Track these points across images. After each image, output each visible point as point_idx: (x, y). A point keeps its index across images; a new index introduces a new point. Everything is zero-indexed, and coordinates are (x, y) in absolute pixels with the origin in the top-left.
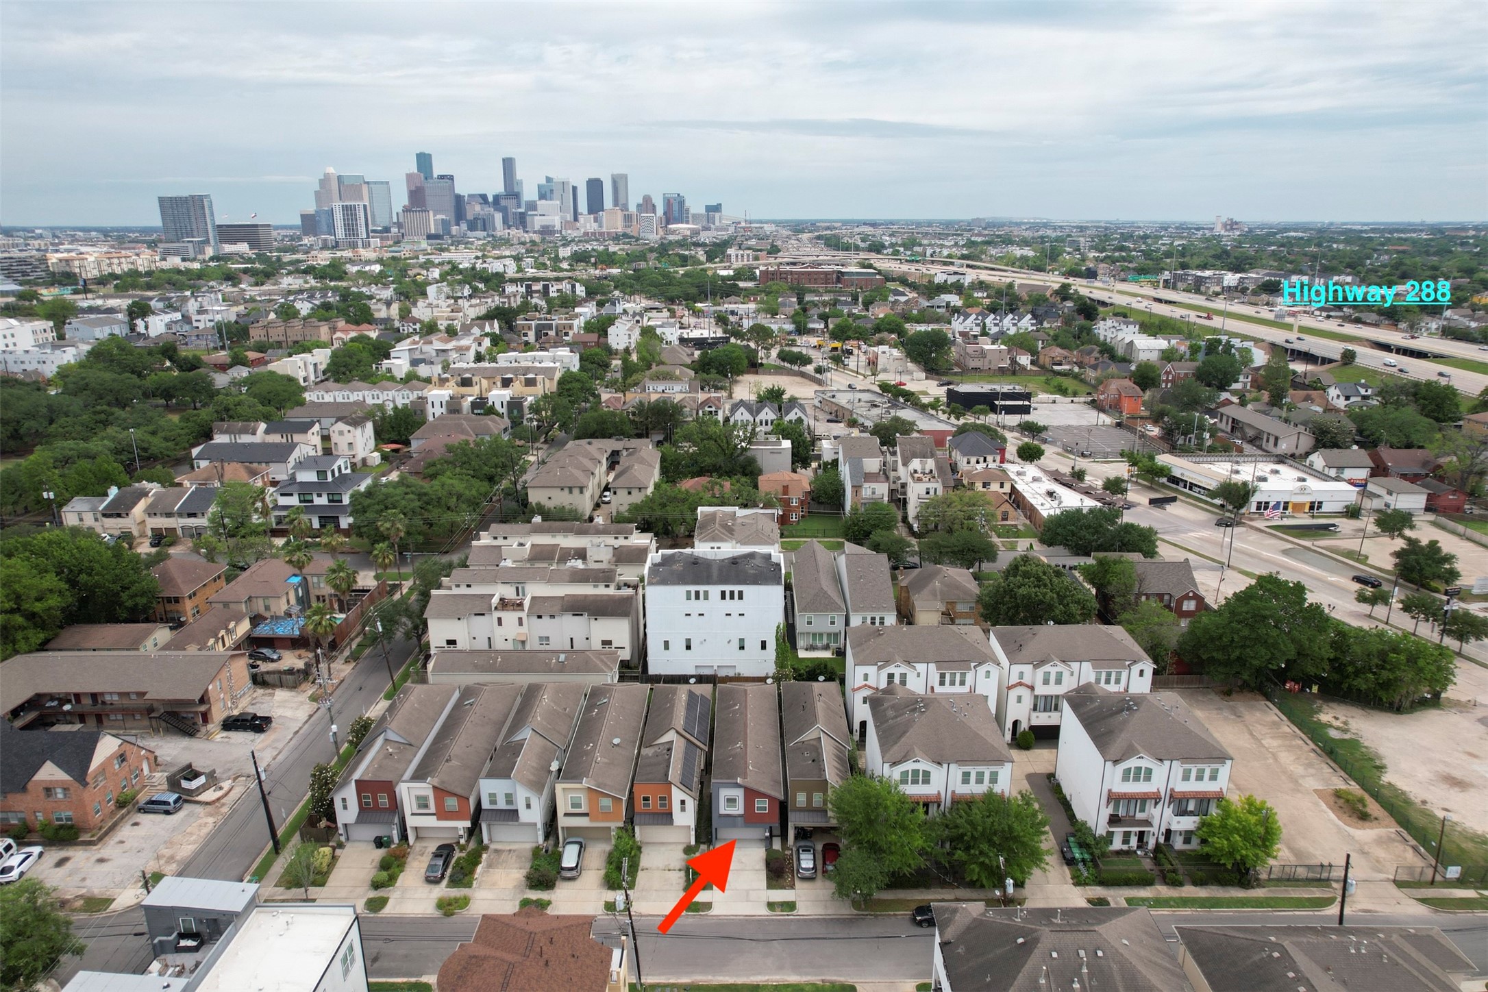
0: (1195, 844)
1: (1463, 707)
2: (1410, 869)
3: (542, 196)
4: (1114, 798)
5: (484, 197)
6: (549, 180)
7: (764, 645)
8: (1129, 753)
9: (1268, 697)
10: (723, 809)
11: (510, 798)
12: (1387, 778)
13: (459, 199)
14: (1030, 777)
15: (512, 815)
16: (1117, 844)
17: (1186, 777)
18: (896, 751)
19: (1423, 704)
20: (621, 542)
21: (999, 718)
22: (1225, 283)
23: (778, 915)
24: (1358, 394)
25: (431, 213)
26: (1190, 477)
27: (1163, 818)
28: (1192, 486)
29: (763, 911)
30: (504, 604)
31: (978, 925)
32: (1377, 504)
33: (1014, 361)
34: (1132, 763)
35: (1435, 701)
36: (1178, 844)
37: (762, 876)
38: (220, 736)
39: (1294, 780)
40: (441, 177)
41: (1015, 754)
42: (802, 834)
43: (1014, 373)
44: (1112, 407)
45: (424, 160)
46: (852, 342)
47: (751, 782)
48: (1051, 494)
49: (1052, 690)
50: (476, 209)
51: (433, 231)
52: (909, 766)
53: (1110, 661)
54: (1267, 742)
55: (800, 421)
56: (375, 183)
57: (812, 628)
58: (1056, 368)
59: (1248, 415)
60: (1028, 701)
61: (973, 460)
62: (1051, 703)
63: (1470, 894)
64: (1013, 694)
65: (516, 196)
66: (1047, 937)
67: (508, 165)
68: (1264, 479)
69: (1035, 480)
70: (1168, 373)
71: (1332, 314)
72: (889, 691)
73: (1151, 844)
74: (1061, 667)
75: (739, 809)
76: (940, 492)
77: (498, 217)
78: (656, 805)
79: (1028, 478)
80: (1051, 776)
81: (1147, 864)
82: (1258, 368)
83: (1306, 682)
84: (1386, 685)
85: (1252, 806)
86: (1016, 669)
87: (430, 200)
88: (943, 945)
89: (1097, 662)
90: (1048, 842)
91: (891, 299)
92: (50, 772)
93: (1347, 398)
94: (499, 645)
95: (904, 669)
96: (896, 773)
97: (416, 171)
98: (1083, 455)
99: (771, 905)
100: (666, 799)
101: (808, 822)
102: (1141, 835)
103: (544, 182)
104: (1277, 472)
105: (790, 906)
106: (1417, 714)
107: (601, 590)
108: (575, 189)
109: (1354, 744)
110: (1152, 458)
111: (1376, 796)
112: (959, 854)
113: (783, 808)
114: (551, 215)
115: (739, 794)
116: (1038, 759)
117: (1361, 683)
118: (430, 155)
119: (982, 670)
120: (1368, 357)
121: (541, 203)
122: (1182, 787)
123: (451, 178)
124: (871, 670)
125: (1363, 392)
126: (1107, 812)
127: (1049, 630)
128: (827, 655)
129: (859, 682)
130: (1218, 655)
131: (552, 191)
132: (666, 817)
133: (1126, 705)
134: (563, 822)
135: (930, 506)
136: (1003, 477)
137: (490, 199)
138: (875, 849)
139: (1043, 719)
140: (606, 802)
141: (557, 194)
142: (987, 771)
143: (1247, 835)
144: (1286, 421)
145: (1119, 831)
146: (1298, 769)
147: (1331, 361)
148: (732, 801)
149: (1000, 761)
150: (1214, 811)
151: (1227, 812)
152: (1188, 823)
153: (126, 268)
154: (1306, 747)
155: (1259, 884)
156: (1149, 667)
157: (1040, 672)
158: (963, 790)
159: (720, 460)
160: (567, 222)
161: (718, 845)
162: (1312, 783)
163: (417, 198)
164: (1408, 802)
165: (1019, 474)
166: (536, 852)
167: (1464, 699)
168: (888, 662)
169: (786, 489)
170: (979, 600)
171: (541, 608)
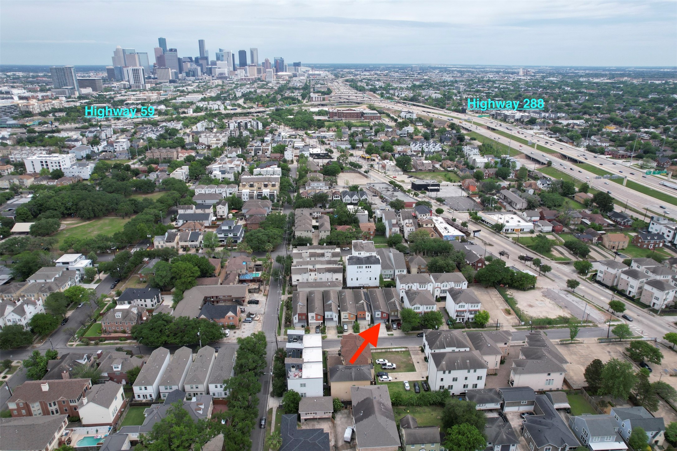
0: (474, 321)
1: (539, 289)
2: (516, 323)
3: (218, 59)
4: (457, 311)
5: (190, 58)
6: (221, 50)
7: (376, 279)
8: (460, 302)
9: (496, 288)
10: (377, 316)
11: (331, 316)
12: (517, 306)
13: (179, 59)
14: (440, 308)
15: (332, 319)
16: (458, 321)
17: (472, 307)
18: (413, 303)
19: (531, 289)
20: (333, 251)
21: (433, 294)
22: (516, 118)
23: (390, 336)
24: (546, 183)
25: (170, 69)
26: (487, 220)
27: (467, 315)
28: (487, 223)
29: (387, 336)
30: (311, 270)
31: (431, 332)
32: (539, 229)
33: (434, 166)
34: (461, 304)
35: (533, 288)
36: (470, 320)
37: (385, 330)
38: (248, 305)
39: (497, 307)
40: (171, 50)
41: (437, 303)
42: (392, 321)
43: (434, 171)
44: (466, 189)
45: (162, 42)
46: (374, 155)
47: (382, 310)
48: (446, 228)
49: (445, 288)
50: (188, 66)
51: (171, 79)
52: (416, 306)
53: (458, 281)
54: (494, 299)
55: (366, 199)
56: (141, 53)
57: (386, 273)
58: (449, 169)
59: (509, 194)
60: (439, 291)
61: (422, 215)
62: (444, 291)
63: (526, 327)
64: (436, 290)
65: (206, 58)
66: (443, 333)
67: (201, 43)
68: (508, 222)
69: (441, 223)
70: (486, 173)
71: (552, 136)
72: (409, 290)
73: (465, 320)
74: (447, 283)
75: (380, 316)
76: (414, 230)
77: (199, 69)
78: (362, 316)
79: (439, 222)
80: (444, 308)
81: (464, 325)
82: (517, 171)
83: (505, 284)
84: (521, 285)
85: (484, 312)
86: (437, 284)
87: (167, 62)
88: (426, 336)
89: (455, 282)
90: (444, 320)
91: (386, 130)
92: (230, 314)
93: (543, 185)
94: (310, 281)
95: (412, 285)
96: (413, 307)
97: (159, 47)
98: (456, 210)
99: (388, 335)
100: (364, 315)
101: (394, 318)
102: (463, 319)
103: (218, 52)
104: (512, 218)
105: (392, 335)
106: (529, 291)
107: (335, 266)
108: (233, 55)
109: (512, 299)
110: (476, 213)
111: (513, 310)
112: (426, 323)
113: (389, 315)
114: (223, 68)
115: (380, 313)
116: (441, 304)
117: (516, 285)
118: (165, 39)
119: (429, 284)
120: (557, 163)
121: (219, 62)
122: (471, 309)
123: (176, 50)
124: (404, 285)
125: (548, 183)
126: (456, 314)
127: (445, 275)
128: (389, 280)
129: (401, 288)
130: (484, 279)
131: (223, 56)
132: (364, 318)
133: (460, 292)
134: (342, 320)
135: (411, 234)
136: (431, 221)
137: (194, 59)
138: (410, 322)
139: (443, 295)
140: (352, 316)
141: (225, 58)
142: (431, 306)
143: (483, 318)
144: (521, 197)
145: (458, 318)
146: (499, 305)
147: (545, 164)
148: (378, 314)
149: (434, 304)
150: (478, 313)
151: (480, 313)
152: (472, 316)
153: (50, 107)
154: (502, 299)
155: (485, 327)
156: (466, 283)
157: (442, 285)
158: (426, 310)
159: (347, 219)
160: (230, 71)
161: (375, 325)
162: (501, 308)
163: (161, 61)
164: (520, 310)
165: (436, 220)
166: (337, 327)
167: (540, 287)
168: (408, 283)
169: (369, 229)
170: (427, 265)
171: (320, 271)
